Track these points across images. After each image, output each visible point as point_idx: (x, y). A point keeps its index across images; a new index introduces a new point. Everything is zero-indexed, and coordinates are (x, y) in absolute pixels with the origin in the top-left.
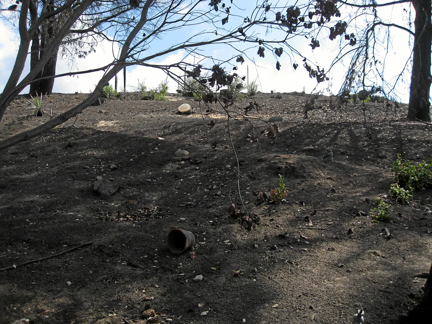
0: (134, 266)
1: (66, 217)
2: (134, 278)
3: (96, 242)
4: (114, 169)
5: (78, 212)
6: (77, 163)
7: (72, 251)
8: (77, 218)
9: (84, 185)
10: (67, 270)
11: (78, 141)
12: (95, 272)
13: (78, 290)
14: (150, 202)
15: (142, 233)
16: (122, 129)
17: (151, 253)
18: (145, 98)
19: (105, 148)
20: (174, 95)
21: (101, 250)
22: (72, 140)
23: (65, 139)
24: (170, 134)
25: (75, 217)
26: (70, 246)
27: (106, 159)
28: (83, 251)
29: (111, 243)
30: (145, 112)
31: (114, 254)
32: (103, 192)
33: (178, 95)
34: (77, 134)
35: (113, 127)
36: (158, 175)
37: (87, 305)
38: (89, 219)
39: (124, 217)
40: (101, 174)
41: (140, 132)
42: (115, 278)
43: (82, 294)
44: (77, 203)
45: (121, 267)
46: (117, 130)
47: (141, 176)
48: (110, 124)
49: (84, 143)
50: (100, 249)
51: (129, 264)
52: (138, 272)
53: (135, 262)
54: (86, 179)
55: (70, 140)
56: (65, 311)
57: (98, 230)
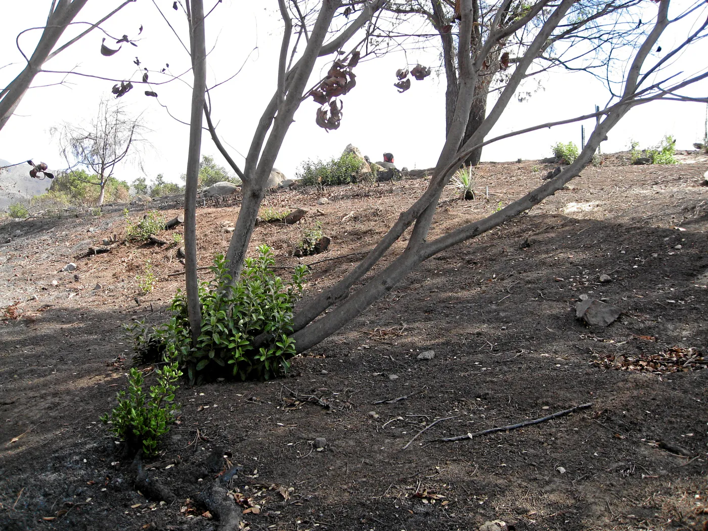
0: (670, 450)
1: (538, 361)
2: (675, 471)
3: (598, 404)
4: (607, 282)
5: (556, 352)
6: (544, 272)
7: (558, 417)
8: (558, 364)
9: (557, 309)
10: (555, 448)
11: (540, 238)
12: (604, 454)
13: (579, 483)
14: (678, 339)
15: (678, 394)
16: (608, 215)
17: (699, 429)
18: (639, 162)
19: (587, 248)
20: (689, 153)
21: (609, 419)
22: (529, 236)
23: (518, 234)
24: (696, 221)
25: (552, 361)
26: (555, 409)
27: (591, 267)
28: (577, 417)
29: (625, 407)
30: (643, 184)
31: (632, 426)
32: (593, 321)
33: (697, 154)
34: (537, 226)
35: (592, 213)
36: (686, 294)
37: (599, 509)
38: (579, 366)
39: (636, 363)
40: (585, 290)
41: (640, 220)
42: (639, 469)
43: (587, 491)
44: (550, 338)
45: (648, 450)
46: (599, 217)
47: (657, 295)
48: (586, 207)
49: (551, 241)
50: (607, 416)
51: (663, 446)
52: (681, 461)
53: (671, 444)
54: (561, 299)
55: (525, 235)
56: (563, 517)
57: (599, 384)
